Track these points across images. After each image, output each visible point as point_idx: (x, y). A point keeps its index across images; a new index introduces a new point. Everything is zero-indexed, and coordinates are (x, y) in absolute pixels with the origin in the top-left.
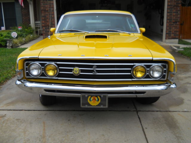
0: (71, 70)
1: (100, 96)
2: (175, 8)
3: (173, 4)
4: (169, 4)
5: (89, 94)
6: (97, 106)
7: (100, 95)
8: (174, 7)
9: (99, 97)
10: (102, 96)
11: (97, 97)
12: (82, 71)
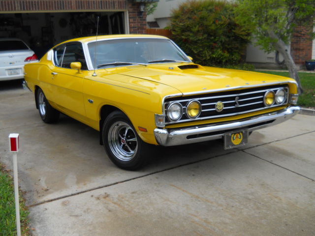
0: (214, 106)
1: (242, 132)
2: (140, 31)
3: (137, 26)
4: (132, 26)
5: (232, 132)
6: (240, 144)
7: (242, 130)
8: (138, 29)
9: (241, 134)
10: (244, 131)
11: (239, 133)
12: (225, 105)
